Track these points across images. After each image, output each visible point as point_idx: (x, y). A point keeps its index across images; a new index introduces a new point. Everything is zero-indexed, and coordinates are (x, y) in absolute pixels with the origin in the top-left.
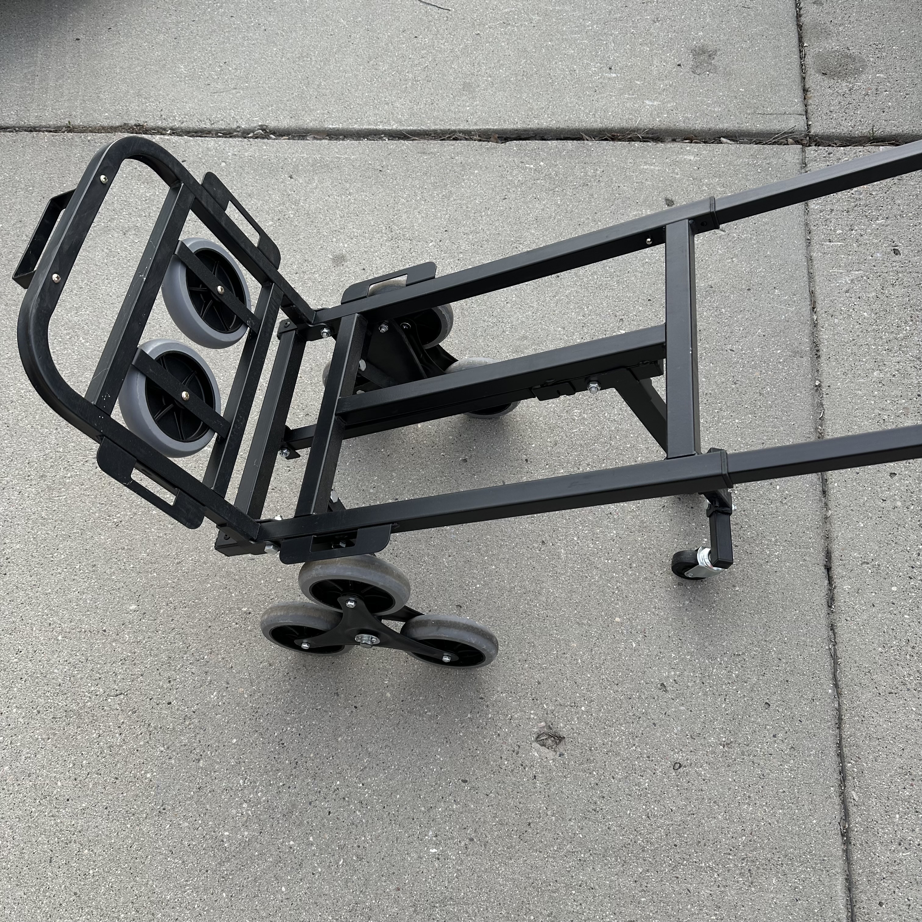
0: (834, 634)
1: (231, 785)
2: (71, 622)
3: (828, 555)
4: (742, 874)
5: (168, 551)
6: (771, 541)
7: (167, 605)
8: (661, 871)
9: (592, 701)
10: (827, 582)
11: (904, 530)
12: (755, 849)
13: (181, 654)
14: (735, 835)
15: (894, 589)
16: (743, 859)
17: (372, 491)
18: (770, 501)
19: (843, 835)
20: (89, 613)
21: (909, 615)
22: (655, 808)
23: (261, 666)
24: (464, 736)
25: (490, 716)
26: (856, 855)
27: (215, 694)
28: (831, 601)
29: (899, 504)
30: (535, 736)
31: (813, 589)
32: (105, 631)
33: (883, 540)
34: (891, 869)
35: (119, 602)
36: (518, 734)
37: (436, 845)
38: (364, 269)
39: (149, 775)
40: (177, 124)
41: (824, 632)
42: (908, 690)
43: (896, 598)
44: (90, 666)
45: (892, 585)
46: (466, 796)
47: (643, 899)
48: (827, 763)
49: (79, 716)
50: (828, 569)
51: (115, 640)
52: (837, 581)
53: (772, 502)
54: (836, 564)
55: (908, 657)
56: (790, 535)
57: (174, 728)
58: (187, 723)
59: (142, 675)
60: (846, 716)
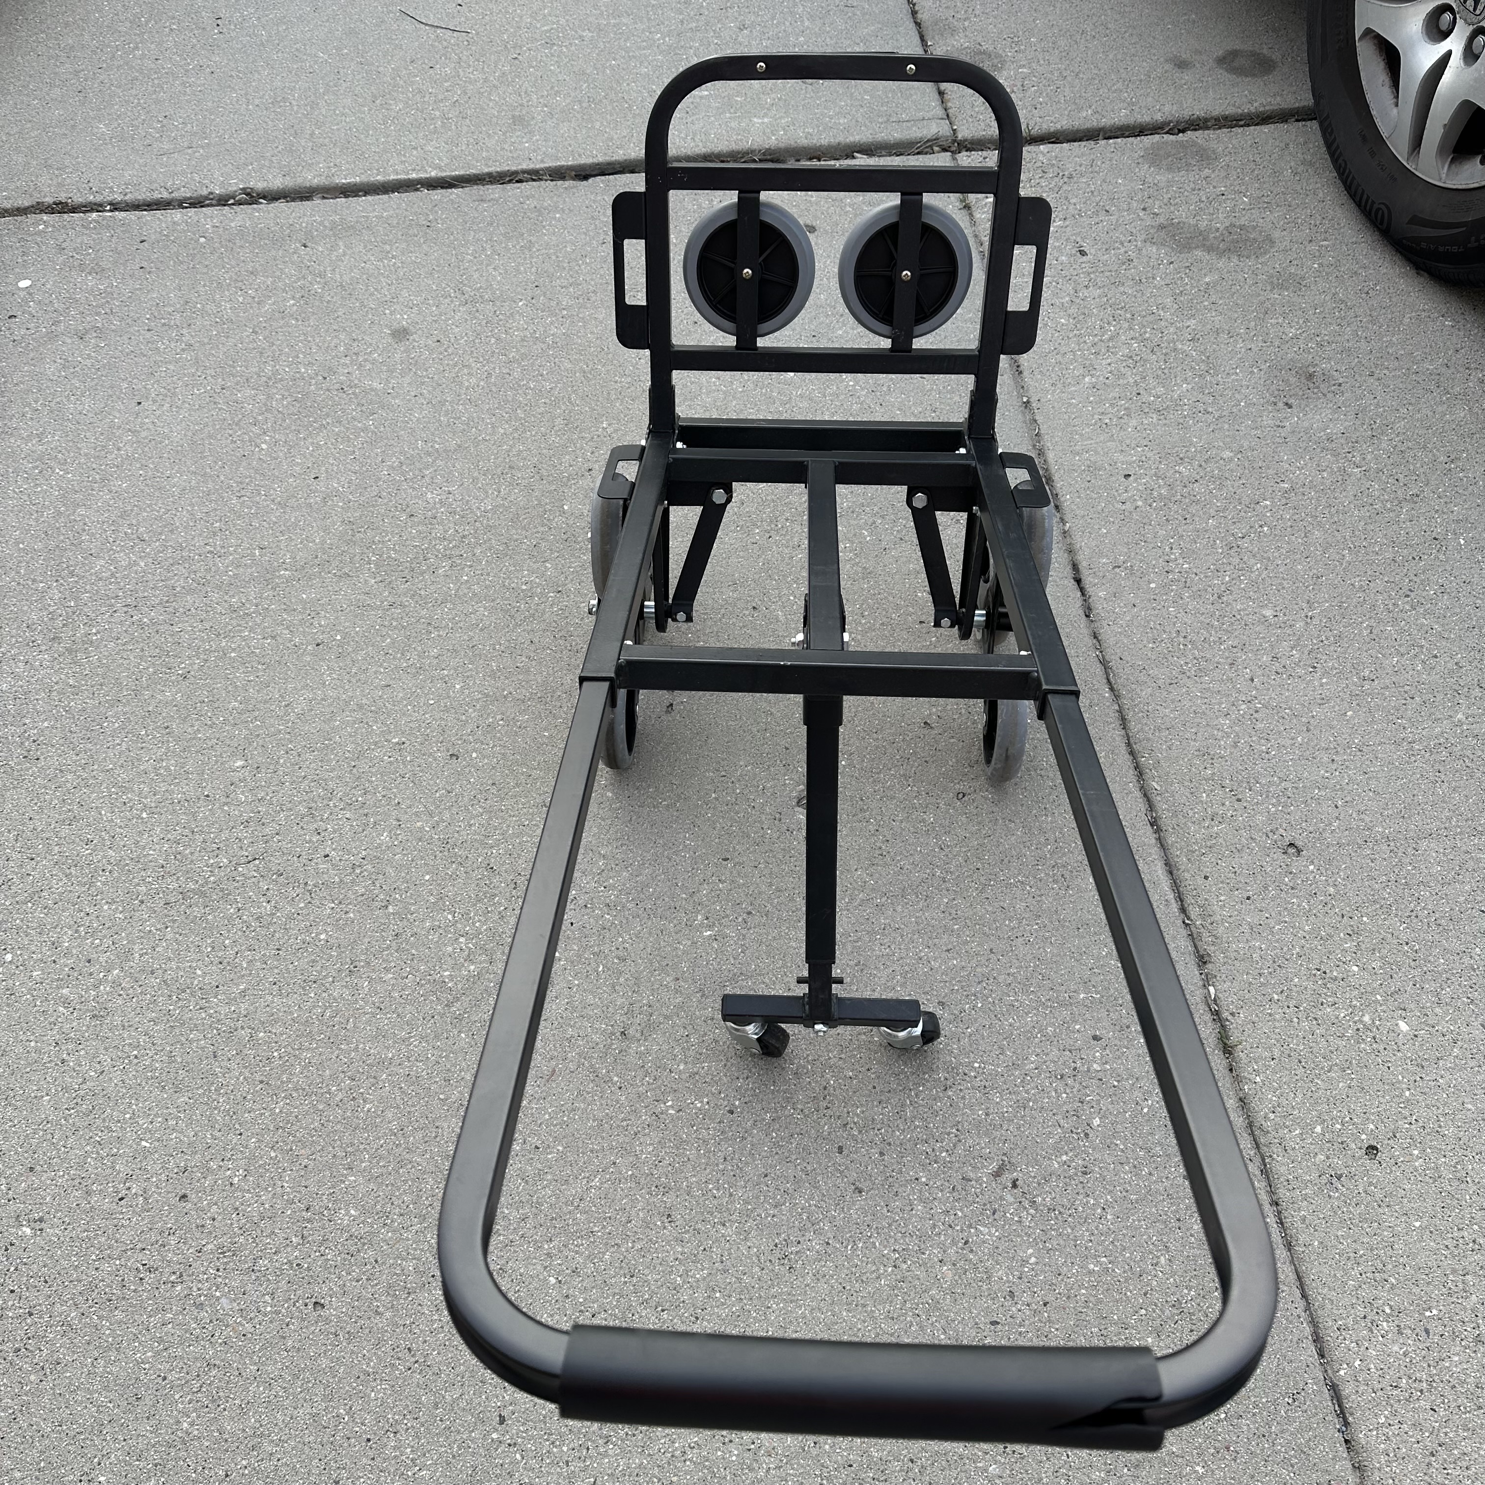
0: (1099, 641)
1: (437, 923)
2: (155, 795)
3: (1075, 567)
5: (268, 695)
7: (287, 753)
8: (969, 896)
9: (852, 754)
12: (1064, 854)
13: (325, 802)
14: (1039, 846)
15: (1153, 585)
16: (1054, 867)
17: (524, 587)
19: (1152, 825)
20: (177, 781)
23: (438, 795)
24: (713, 816)
25: (738, 791)
26: (1171, 839)
27: (385, 834)
28: (1088, 610)
29: (1140, 503)
30: (796, 800)
31: (1068, 602)
32: (208, 796)
33: (1130, 541)
35: (217, 762)
36: (775, 802)
37: (710, 927)
38: (438, 341)
39: (323, 937)
40: (119, 198)
41: (1090, 641)
42: (1189, 677)
43: (1156, 594)
44: (199, 838)
45: (1150, 583)
46: (731, 873)
47: (956, 927)
48: (1120, 761)
49: (203, 894)
50: (1078, 581)
51: (226, 804)
52: (1090, 590)
54: (1085, 575)
55: (1181, 647)
57: (341, 881)
58: (358, 871)
59: (277, 834)
60: (1130, 715)
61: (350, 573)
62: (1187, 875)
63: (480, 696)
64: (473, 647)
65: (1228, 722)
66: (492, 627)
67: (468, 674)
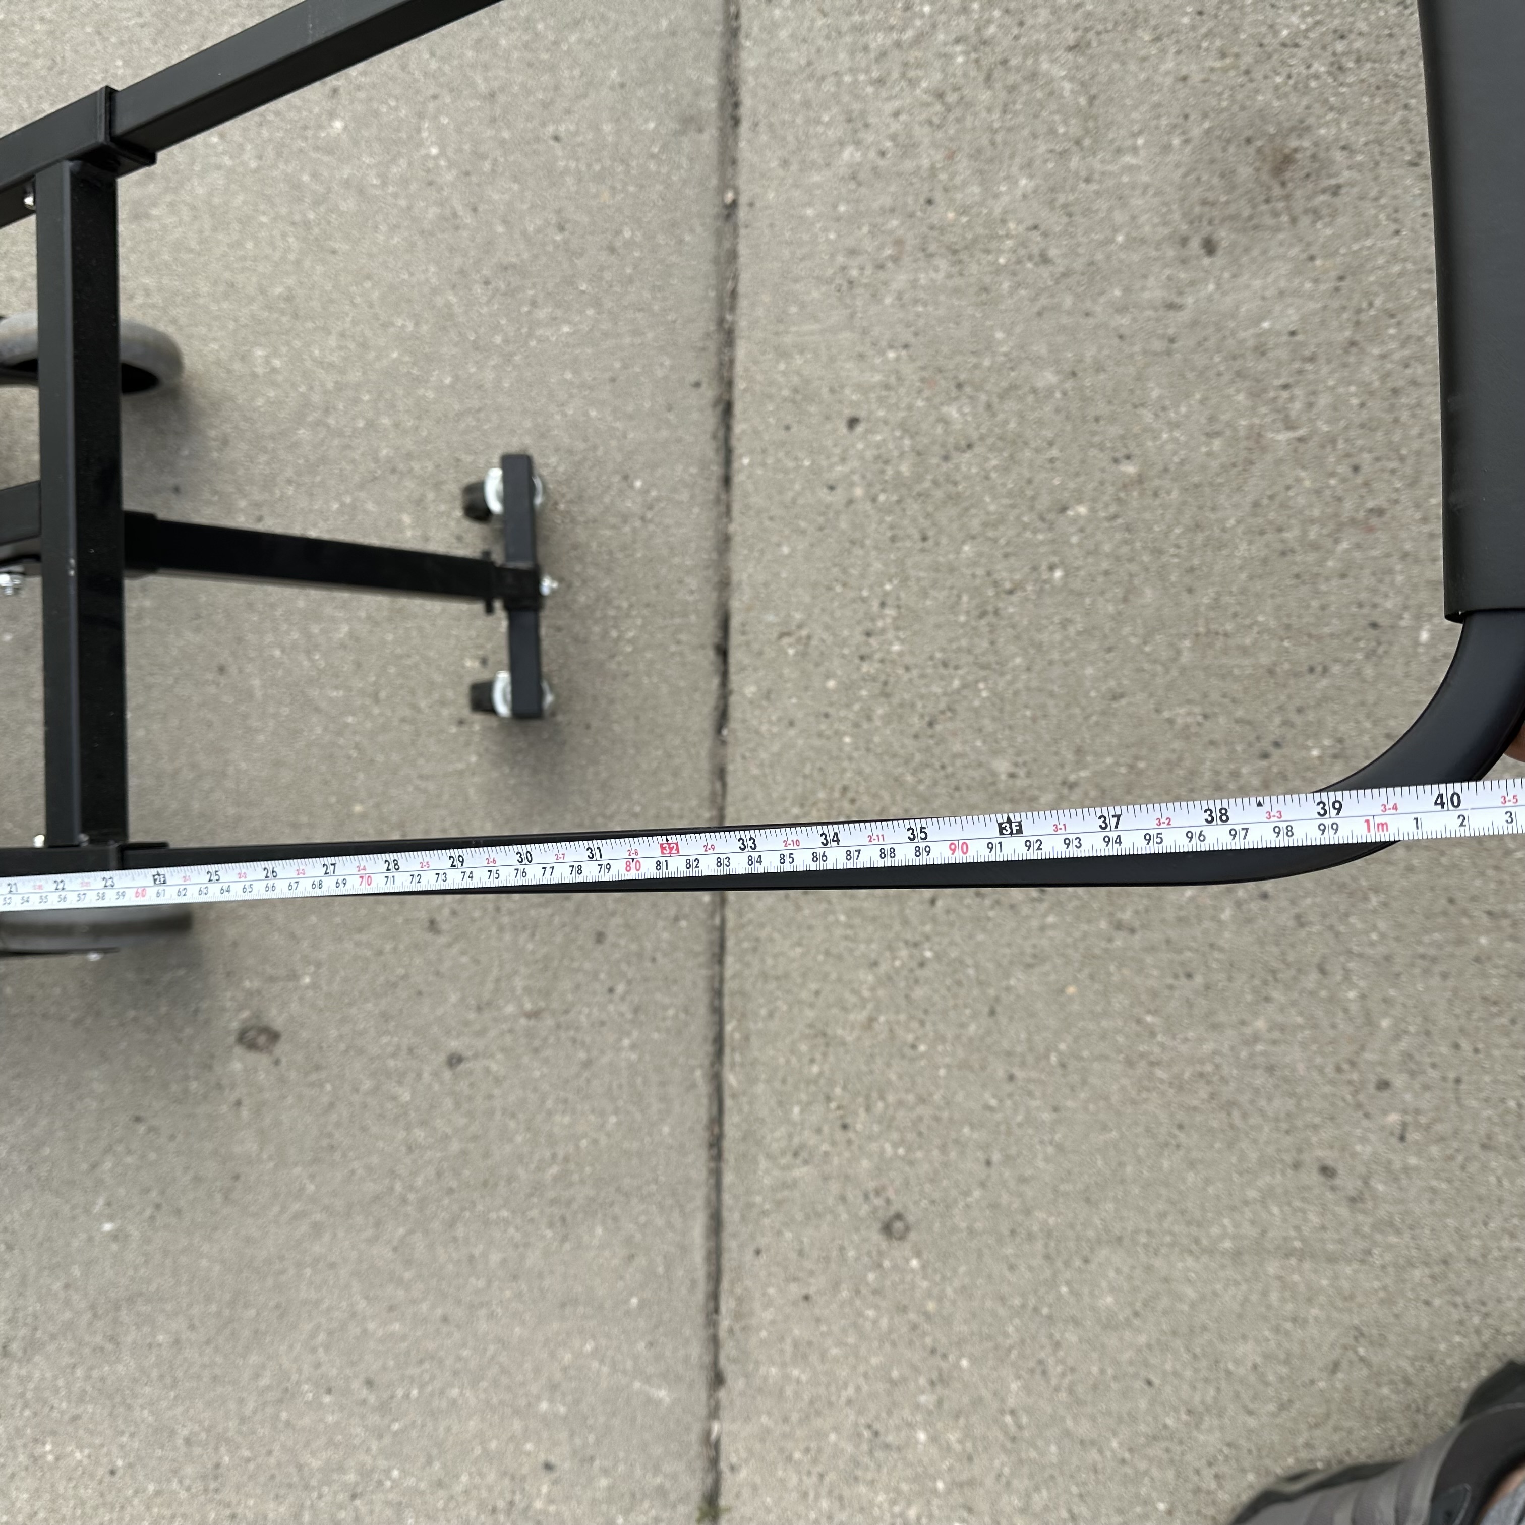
0: (724, 785)
3: (724, 622)
4: (551, 1225)
9: (320, 965)
10: (716, 681)
11: (861, 552)
15: (831, 684)
18: (621, 516)
19: (710, 1146)
21: (851, 737)
22: (419, 1134)
26: (728, 1178)
28: (722, 717)
29: (859, 492)
30: (236, 1034)
31: (691, 701)
33: (820, 580)
34: (779, 1196)
37: (112, 1218)
41: (704, 785)
43: (831, 704)
45: (828, 677)
46: (143, 1141)
50: (723, 651)
52: (735, 679)
54: (735, 638)
60: (730, 943)
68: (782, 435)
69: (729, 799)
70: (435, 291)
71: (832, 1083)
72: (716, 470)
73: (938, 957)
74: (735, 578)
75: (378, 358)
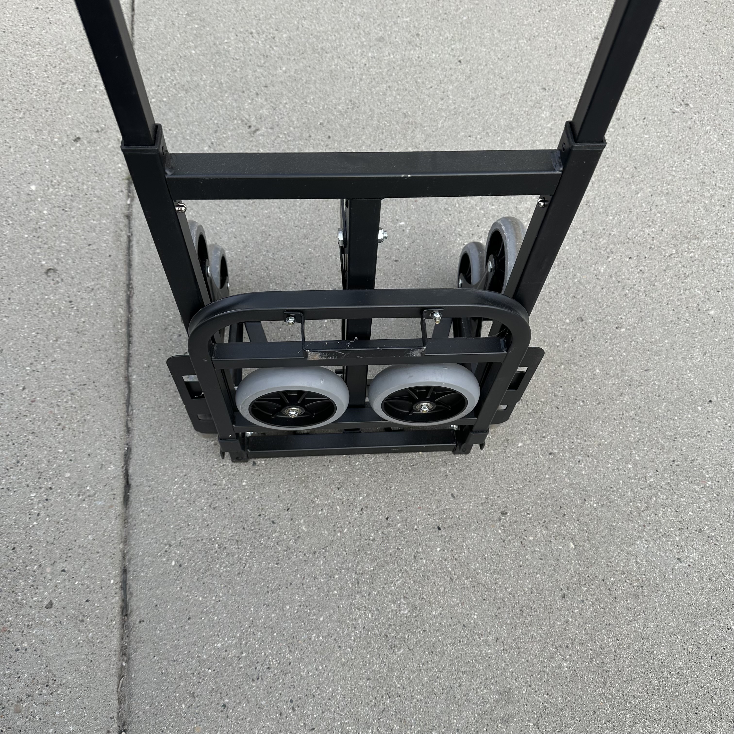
0: (127, 426)
3: (126, 500)
6: (182, 498)
10: (130, 471)
11: (48, 539)
13: (647, 289)
18: (182, 544)
19: (132, 288)
21: (59, 452)
26: (123, 278)
27: (602, 271)
29: (48, 569)
31: (143, 460)
33: (71, 524)
39: (611, 218)
41: (136, 425)
42: (69, 390)
43: (68, 466)
45: (69, 478)
48: (140, 327)
49: (687, 238)
50: (127, 486)
51: (705, 287)
52: (120, 473)
53: (180, 543)
54: (119, 491)
55: (65, 416)
56: (163, 509)
57: (615, 245)
58: (608, 250)
59: (665, 270)
61: (720, 468)
62: (121, 257)
63: (580, 363)
64: (599, 403)
65: (55, 356)
66: (592, 420)
67: (594, 381)
68: (90, 597)
69: (124, 420)
70: (301, 660)
71: (76, 316)
72: (130, 577)
73: (24, 367)
74: (119, 521)
75: (331, 616)
